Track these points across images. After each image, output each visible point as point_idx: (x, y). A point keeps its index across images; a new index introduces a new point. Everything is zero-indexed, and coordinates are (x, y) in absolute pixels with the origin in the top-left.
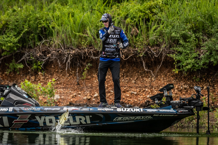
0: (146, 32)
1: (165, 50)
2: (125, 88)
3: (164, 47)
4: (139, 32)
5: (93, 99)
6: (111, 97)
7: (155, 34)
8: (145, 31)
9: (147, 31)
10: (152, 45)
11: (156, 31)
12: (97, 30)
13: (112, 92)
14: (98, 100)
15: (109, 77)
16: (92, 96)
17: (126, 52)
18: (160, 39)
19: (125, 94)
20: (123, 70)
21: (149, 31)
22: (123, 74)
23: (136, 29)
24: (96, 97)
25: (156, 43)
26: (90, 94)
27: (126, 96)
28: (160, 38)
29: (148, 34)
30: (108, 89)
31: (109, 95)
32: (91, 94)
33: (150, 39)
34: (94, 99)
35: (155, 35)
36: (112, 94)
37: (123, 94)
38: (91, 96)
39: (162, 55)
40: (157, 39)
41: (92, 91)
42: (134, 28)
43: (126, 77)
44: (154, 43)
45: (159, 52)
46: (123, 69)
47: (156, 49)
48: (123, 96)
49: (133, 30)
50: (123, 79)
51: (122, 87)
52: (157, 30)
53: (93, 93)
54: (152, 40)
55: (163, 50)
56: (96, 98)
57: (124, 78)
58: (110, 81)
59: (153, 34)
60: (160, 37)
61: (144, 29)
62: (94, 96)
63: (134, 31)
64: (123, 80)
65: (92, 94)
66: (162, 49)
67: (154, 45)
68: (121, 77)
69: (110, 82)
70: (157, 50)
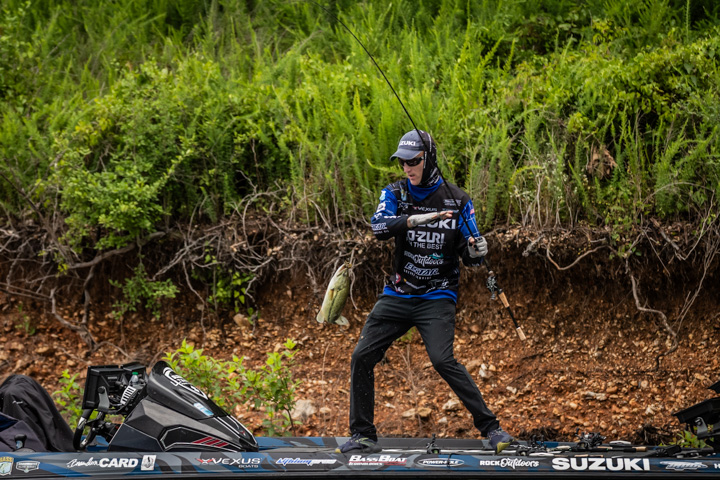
0: (643, 165)
1: (714, 233)
2: (561, 378)
3: (710, 223)
4: (616, 165)
5: (441, 417)
6: (507, 411)
7: (676, 174)
8: (640, 161)
9: (646, 162)
10: (667, 213)
11: (682, 161)
12: (456, 155)
13: (511, 393)
14: (458, 423)
15: (503, 334)
16: (438, 405)
17: (565, 239)
18: (698, 193)
19: (560, 400)
20: (554, 309)
21: (654, 163)
22: (557, 323)
23: (607, 153)
24: (450, 411)
25: (679, 205)
26: (431, 398)
27: (564, 407)
28: (695, 190)
29: (650, 174)
30: (497, 379)
31: (501, 402)
32: (434, 401)
33: (656, 191)
34: (444, 419)
35: (677, 178)
36: (513, 401)
37: (554, 399)
38: (434, 408)
39: (704, 254)
40: (683, 190)
41: (437, 389)
42: (598, 148)
43: (566, 335)
44: (673, 205)
45: (692, 242)
46: (554, 304)
47: (682, 231)
48: (553, 406)
49: (595, 157)
50: (553, 344)
51: (552, 373)
52: (687, 158)
53: (439, 394)
54: (667, 194)
55: (706, 235)
56: (453, 414)
57: (557, 341)
58: (504, 350)
59: (670, 175)
60: (698, 184)
61: (635, 153)
62: (444, 408)
63: (598, 161)
64: (554, 348)
65: (438, 401)
66: (702, 231)
67: (673, 214)
68: (547, 334)
69: (507, 352)
70: (686, 234)
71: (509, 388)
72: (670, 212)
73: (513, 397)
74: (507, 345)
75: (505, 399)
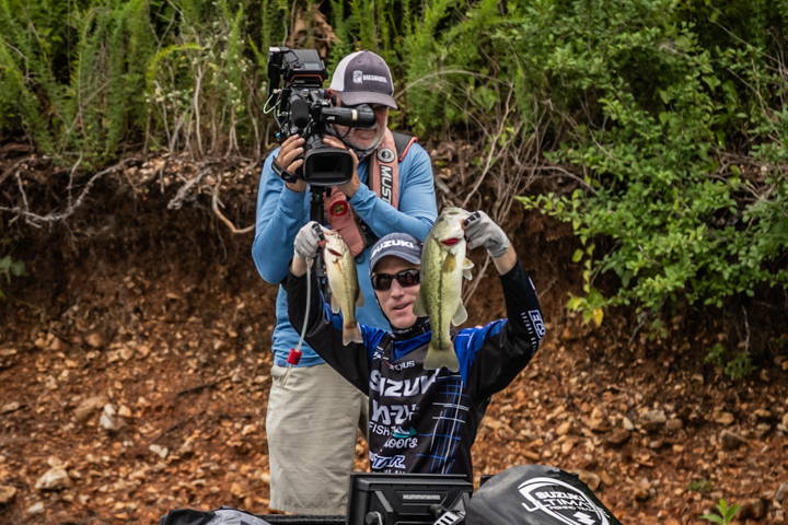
0: (386, 38)
1: (512, 161)
2: (248, 428)
3: (504, 143)
4: (337, 41)
5: (34, 502)
6: (151, 489)
7: (444, 53)
8: (379, 31)
9: (392, 35)
10: (429, 127)
12: (55, 25)
13: (157, 457)
14: (63, 513)
15: (144, 350)
16: (28, 481)
19: (245, 468)
20: (234, 303)
21: (404, 35)
22: (240, 327)
23: (320, 18)
24: (50, 490)
25: (450, 112)
26: (16, 468)
27: (251, 482)
28: (477, 84)
29: (400, 57)
30: (134, 431)
31: (140, 473)
32: (22, 472)
33: (409, 86)
34: (38, 507)
35: (446, 63)
36: (162, 471)
37: (233, 466)
38: (21, 485)
40: (457, 84)
41: (27, 451)
42: (305, 9)
43: (256, 350)
44: (439, 113)
45: (472, 180)
46: (235, 293)
47: (455, 159)
48: (232, 481)
49: (300, 26)
50: (233, 365)
51: (229, 418)
53: (32, 460)
54: (428, 93)
55: (495, 167)
56: (54, 497)
57: (240, 360)
58: (146, 378)
59: (433, 56)
61: (369, 19)
62: (38, 485)
64: (235, 374)
65: (29, 473)
66: (490, 159)
67: (439, 128)
68: (222, 349)
69: (151, 382)
70: (462, 165)
71: (154, 448)
72: (434, 123)
73: (161, 465)
74: (152, 370)
75: (147, 467)
